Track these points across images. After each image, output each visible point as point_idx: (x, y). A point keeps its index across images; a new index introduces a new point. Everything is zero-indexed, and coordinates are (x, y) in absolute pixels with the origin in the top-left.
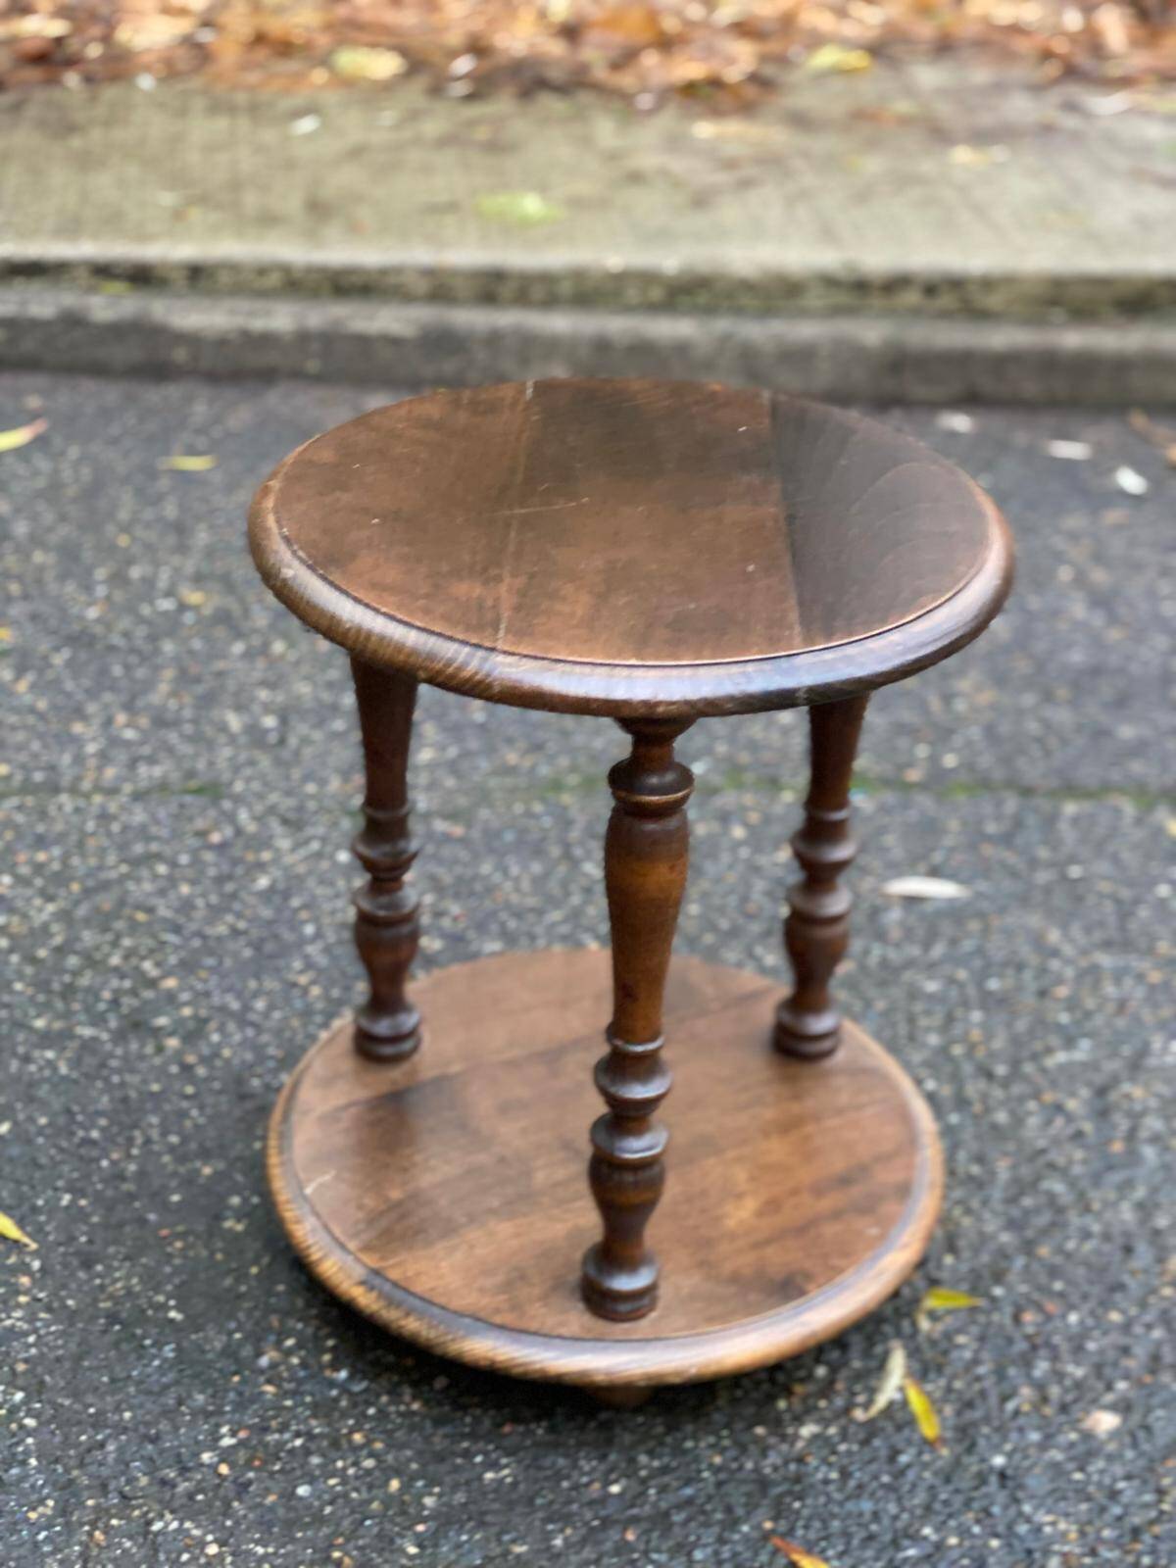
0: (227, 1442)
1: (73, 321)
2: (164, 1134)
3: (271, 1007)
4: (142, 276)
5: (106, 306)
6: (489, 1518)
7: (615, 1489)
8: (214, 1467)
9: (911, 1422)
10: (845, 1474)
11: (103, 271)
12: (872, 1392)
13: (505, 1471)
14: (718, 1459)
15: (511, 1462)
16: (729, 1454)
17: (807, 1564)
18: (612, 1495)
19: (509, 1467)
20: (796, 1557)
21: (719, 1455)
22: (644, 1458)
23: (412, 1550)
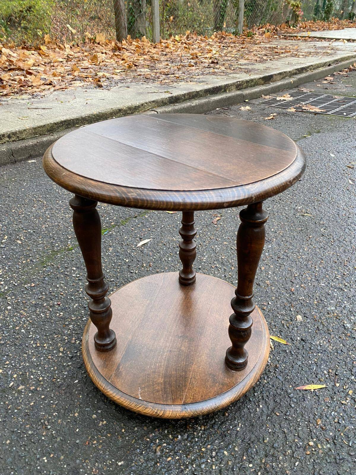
9: (279, 343)
13: (240, 424)
14: (265, 381)
15: (237, 421)
16: (266, 378)
17: (307, 387)
18: (262, 408)
19: (239, 423)
20: (304, 388)
21: (264, 379)
22: (256, 394)
23: (251, 465)
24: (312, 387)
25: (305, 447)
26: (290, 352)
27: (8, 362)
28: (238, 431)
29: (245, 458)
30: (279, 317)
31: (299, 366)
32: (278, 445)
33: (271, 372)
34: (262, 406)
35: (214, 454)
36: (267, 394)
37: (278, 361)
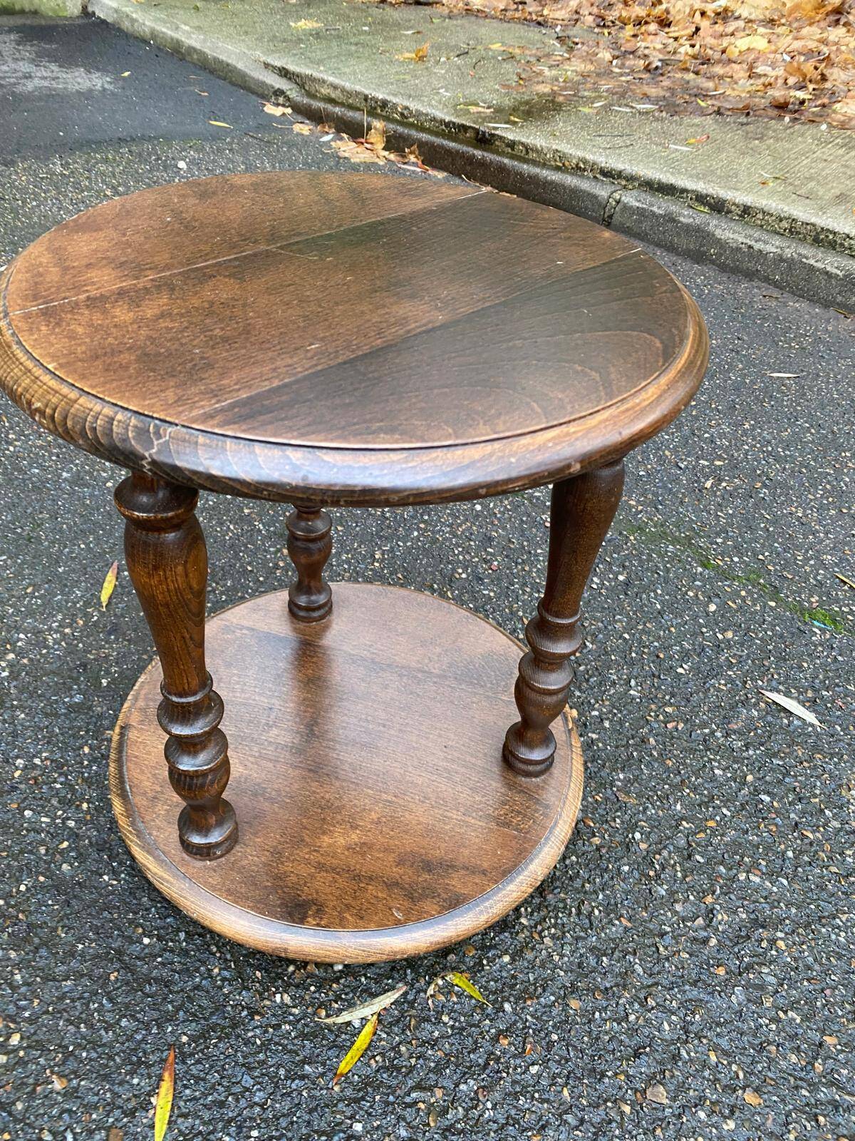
0: (37, 761)
1: (670, 219)
2: (222, 593)
3: (347, 561)
4: (718, 207)
5: (687, 216)
6: (73, 902)
7: (146, 941)
8: (17, 768)
9: (344, 1049)
10: (265, 1046)
11: (701, 199)
12: (351, 1005)
13: (115, 882)
14: (216, 971)
15: (124, 879)
16: (226, 973)
17: (166, 1087)
18: (141, 943)
19: (119, 881)
20: (166, 1076)
21: (220, 969)
22: (182, 935)
23: (23, 888)
24: (162, 1103)
25: (14, 1021)
26: (303, 1077)
27: (339, 528)
28: (101, 876)
29: (42, 879)
30: (463, 1087)
31: (247, 1089)
32: (41, 957)
33: (240, 994)
34: (147, 946)
35: (71, 824)
36: (178, 967)
37: (277, 1027)
